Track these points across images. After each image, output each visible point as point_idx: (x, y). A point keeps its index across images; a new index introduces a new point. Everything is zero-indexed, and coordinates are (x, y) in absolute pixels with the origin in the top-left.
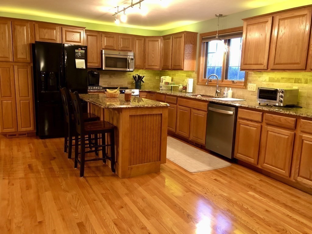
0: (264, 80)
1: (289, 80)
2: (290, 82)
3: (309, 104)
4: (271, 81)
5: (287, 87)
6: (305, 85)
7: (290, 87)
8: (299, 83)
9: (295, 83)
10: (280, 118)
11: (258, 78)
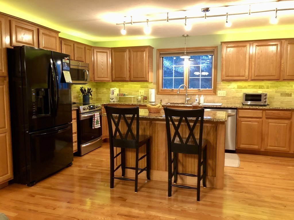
0: (233, 88)
1: (254, 87)
2: (255, 88)
3: (272, 102)
4: (239, 88)
5: (253, 92)
6: (267, 90)
7: (256, 92)
8: (262, 89)
9: (259, 88)
10: (279, 112)
11: (227, 86)
